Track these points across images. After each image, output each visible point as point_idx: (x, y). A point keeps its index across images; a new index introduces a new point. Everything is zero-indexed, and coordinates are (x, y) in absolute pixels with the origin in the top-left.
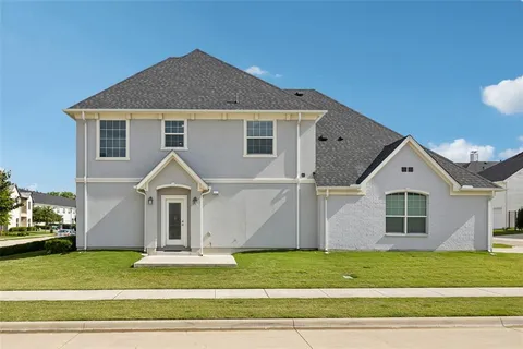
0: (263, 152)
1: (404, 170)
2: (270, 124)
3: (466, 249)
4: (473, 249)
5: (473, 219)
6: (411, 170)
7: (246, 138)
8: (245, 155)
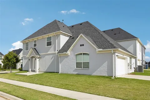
0: (50, 45)
1: (81, 45)
2: (51, 37)
3: (104, 75)
4: (107, 75)
5: (107, 62)
6: (83, 45)
7: (46, 42)
8: (46, 47)
